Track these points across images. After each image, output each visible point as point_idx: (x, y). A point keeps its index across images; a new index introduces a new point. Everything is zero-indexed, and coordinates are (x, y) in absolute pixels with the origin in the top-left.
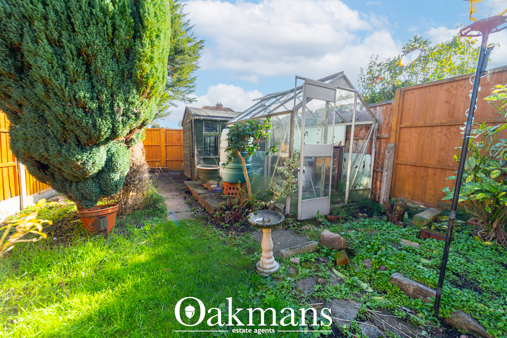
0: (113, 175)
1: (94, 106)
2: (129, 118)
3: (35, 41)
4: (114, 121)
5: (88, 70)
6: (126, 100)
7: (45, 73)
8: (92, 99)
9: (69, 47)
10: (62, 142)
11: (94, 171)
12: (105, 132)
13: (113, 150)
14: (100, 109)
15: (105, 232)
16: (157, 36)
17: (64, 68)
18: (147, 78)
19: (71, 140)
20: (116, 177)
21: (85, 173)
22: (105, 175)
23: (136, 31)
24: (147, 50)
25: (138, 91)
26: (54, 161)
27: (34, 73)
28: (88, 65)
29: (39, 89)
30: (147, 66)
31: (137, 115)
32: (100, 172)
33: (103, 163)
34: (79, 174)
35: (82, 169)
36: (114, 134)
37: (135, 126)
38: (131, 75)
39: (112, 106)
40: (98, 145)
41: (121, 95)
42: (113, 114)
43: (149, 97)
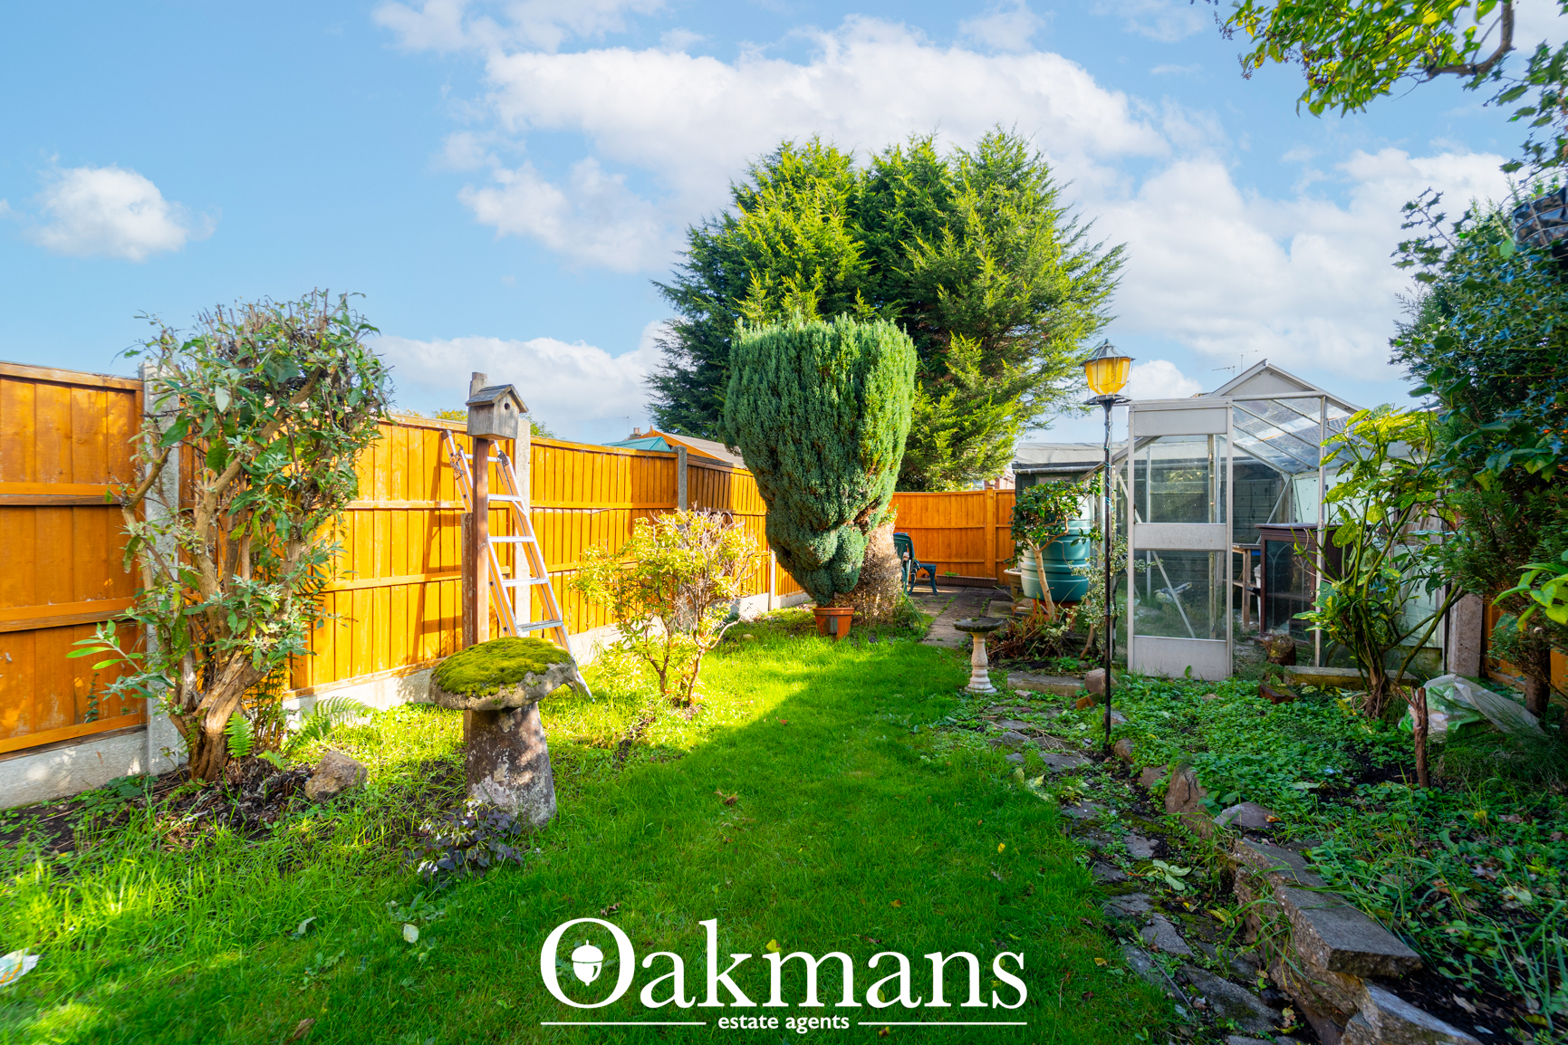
0: (844, 566)
1: (823, 491)
2: (855, 499)
3: (785, 444)
4: (840, 504)
5: (819, 459)
6: (851, 481)
7: (789, 468)
8: (821, 485)
9: (806, 442)
10: (800, 527)
11: (825, 558)
12: (833, 516)
13: (845, 535)
14: (828, 493)
15: (834, 635)
16: (880, 409)
17: (802, 461)
18: (871, 454)
19: (807, 525)
20: (848, 568)
21: (817, 560)
22: (836, 565)
23: (859, 410)
24: (870, 429)
25: (863, 469)
26: (794, 546)
27: (782, 468)
28: (819, 454)
29: (786, 480)
30: (870, 443)
31: (864, 496)
32: (832, 561)
33: (834, 550)
34: (811, 561)
35: (814, 555)
36: (841, 520)
37: (863, 507)
38: (856, 453)
39: (838, 489)
40: (828, 530)
41: (847, 477)
42: (839, 496)
43: (876, 472)
